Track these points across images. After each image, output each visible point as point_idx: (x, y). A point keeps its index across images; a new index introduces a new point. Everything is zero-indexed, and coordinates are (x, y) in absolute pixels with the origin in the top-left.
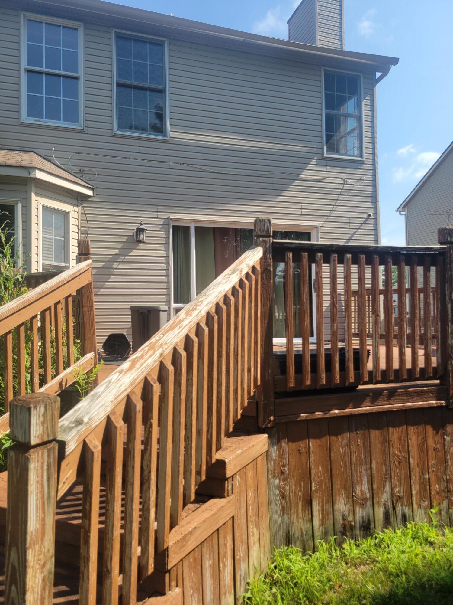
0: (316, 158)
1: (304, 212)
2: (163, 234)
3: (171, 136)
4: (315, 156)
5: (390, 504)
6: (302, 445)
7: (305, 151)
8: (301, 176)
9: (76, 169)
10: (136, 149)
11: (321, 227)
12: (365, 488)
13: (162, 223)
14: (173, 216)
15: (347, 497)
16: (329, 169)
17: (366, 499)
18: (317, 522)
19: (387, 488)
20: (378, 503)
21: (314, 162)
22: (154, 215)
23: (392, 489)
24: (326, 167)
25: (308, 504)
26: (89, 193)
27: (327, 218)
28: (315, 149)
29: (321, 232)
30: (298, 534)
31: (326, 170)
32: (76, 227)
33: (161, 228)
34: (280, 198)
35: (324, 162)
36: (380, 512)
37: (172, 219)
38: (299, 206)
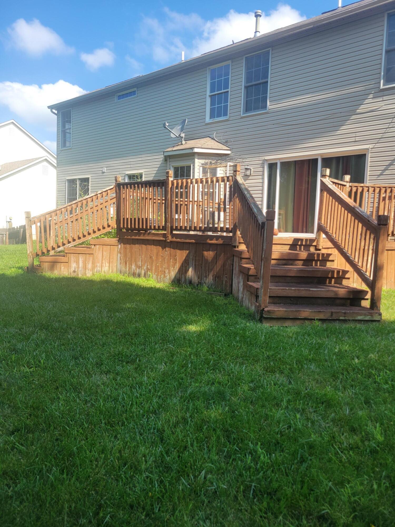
0: (373, 92)
1: (357, 139)
2: (261, 169)
3: (269, 108)
4: (372, 91)
5: (146, 270)
6: (126, 245)
7: (364, 89)
8: (358, 111)
9: (224, 141)
10: (251, 122)
11: (371, 148)
12: (140, 263)
13: (261, 163)
14: (267, 158)
15: (135, 264)
16: (385, 98)
17: (140, 267)
18: (127, 270)
19: (146, 265)
20: (143, 269)
21: (371, 96)
22: (257, 158)
23: (147, 266)
24: (382, 98)
25: (126, 264)
26: (229, 152)
27: (379, 141)
28: (373, 85)
29: (371, 153)
30: (123, 271)
31: (382, 100)
32: (222, 171)
33: (261, 166)
34: (339, 132)
35: (381, 94)
36: (143, 272)
37: (267, 160)
38: (354, 135)
